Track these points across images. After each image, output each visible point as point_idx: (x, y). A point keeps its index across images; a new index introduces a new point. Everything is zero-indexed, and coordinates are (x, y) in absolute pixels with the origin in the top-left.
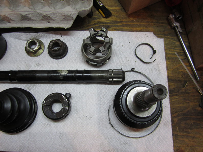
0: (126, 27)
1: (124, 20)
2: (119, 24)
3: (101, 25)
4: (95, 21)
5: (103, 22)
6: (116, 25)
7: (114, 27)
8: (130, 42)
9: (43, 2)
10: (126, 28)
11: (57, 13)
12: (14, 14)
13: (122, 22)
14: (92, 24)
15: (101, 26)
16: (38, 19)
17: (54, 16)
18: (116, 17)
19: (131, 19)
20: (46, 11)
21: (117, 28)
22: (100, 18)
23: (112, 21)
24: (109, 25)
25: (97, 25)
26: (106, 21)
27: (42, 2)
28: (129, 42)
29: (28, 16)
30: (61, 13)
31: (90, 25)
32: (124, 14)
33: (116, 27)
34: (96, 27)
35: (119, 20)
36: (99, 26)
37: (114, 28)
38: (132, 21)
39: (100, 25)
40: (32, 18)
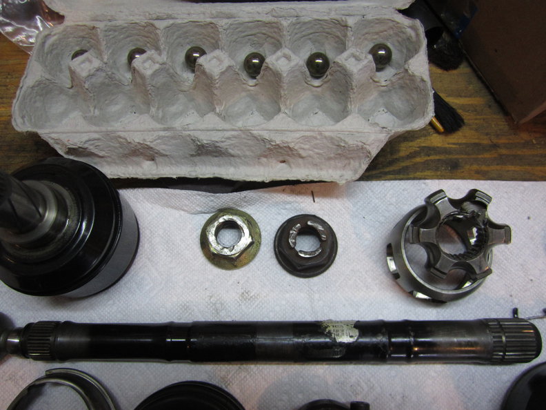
0: (512, 165)
1: (503, 141)
2: (487, 155)
3: (432, 157)
4: (411, 144)
5: (438, 147)
6: (480, 156)
7: (472, 164)
8: (529, 218)
9: (252, 88)
10: (511, 168)
11: (316, 138)
12: (173, 138)
13: (495, 146)
14: (402, 154)
15: (432, 161)
16: (248, 153)
17: (307, 147)
18: (476, 130)
19: (525, 136)
20: (282, 132)
21: (484, 168)
22: (426, 136)
23: (464, 144)
24: (457, 159)
25: (418, 160)
26: (447, 146)
27: (249, 90)
28: (526, 217)
29: (219, 147)
30: (332, 138)
31: (397, 160)
32: (498, 122)
33: (479, 164)
34: (415, 164)
35: (486, 142)
36: (427, 160)
37: (475, 167)
38: (527, 144)
39: (429, 158)
40: (230, 151)
